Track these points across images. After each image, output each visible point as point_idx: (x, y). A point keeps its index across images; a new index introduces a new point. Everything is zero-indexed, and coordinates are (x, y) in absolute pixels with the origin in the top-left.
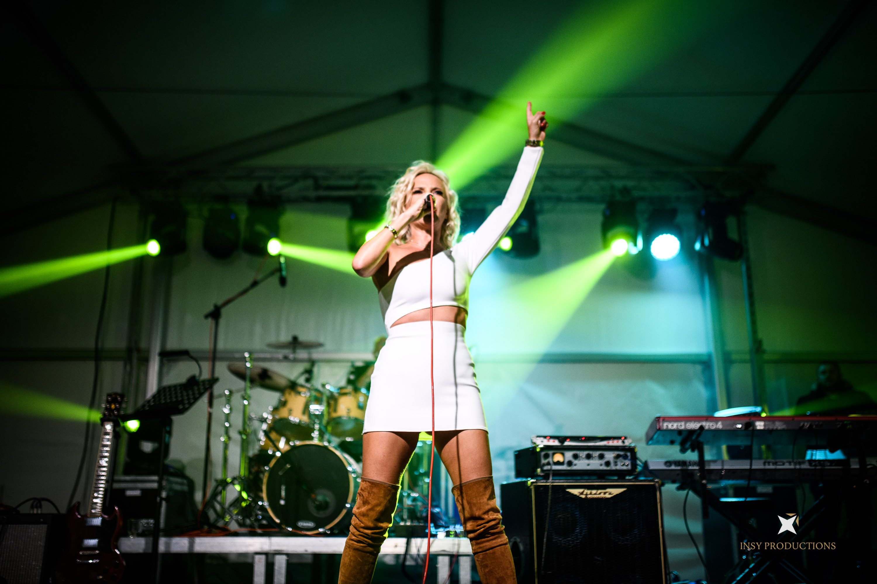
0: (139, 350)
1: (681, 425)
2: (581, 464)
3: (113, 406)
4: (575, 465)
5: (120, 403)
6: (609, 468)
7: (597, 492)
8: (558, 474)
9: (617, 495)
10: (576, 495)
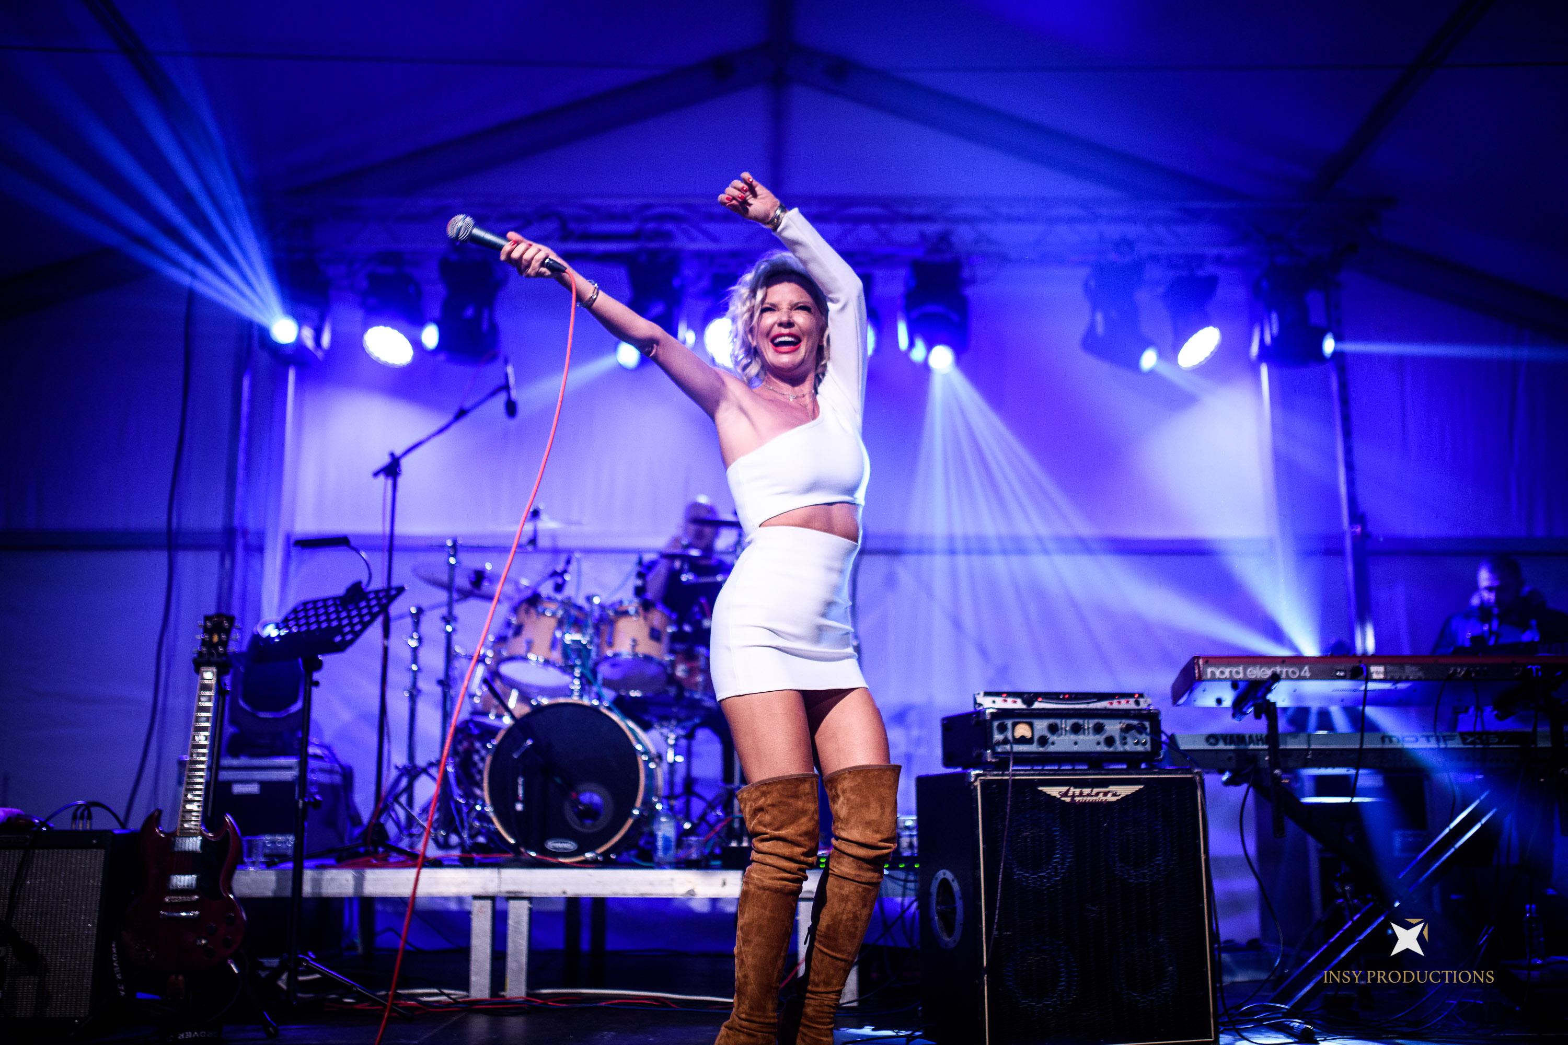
0: (245, 533)
1: (1238, 673)
2: (1063, 743)
3: (216, 638)
4: (1053, 743)
5: (228, 632)
6: (1111, 749)
7: (1092, 791)
8: (1021, 759)
9: (1127, 796)
10: (1055, 797)
